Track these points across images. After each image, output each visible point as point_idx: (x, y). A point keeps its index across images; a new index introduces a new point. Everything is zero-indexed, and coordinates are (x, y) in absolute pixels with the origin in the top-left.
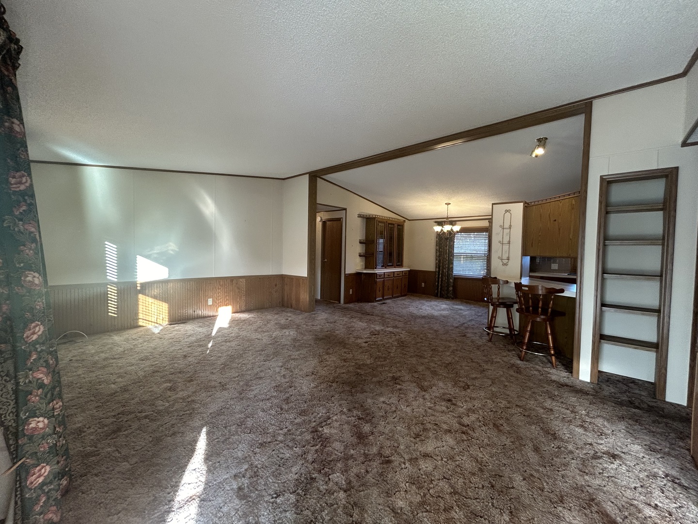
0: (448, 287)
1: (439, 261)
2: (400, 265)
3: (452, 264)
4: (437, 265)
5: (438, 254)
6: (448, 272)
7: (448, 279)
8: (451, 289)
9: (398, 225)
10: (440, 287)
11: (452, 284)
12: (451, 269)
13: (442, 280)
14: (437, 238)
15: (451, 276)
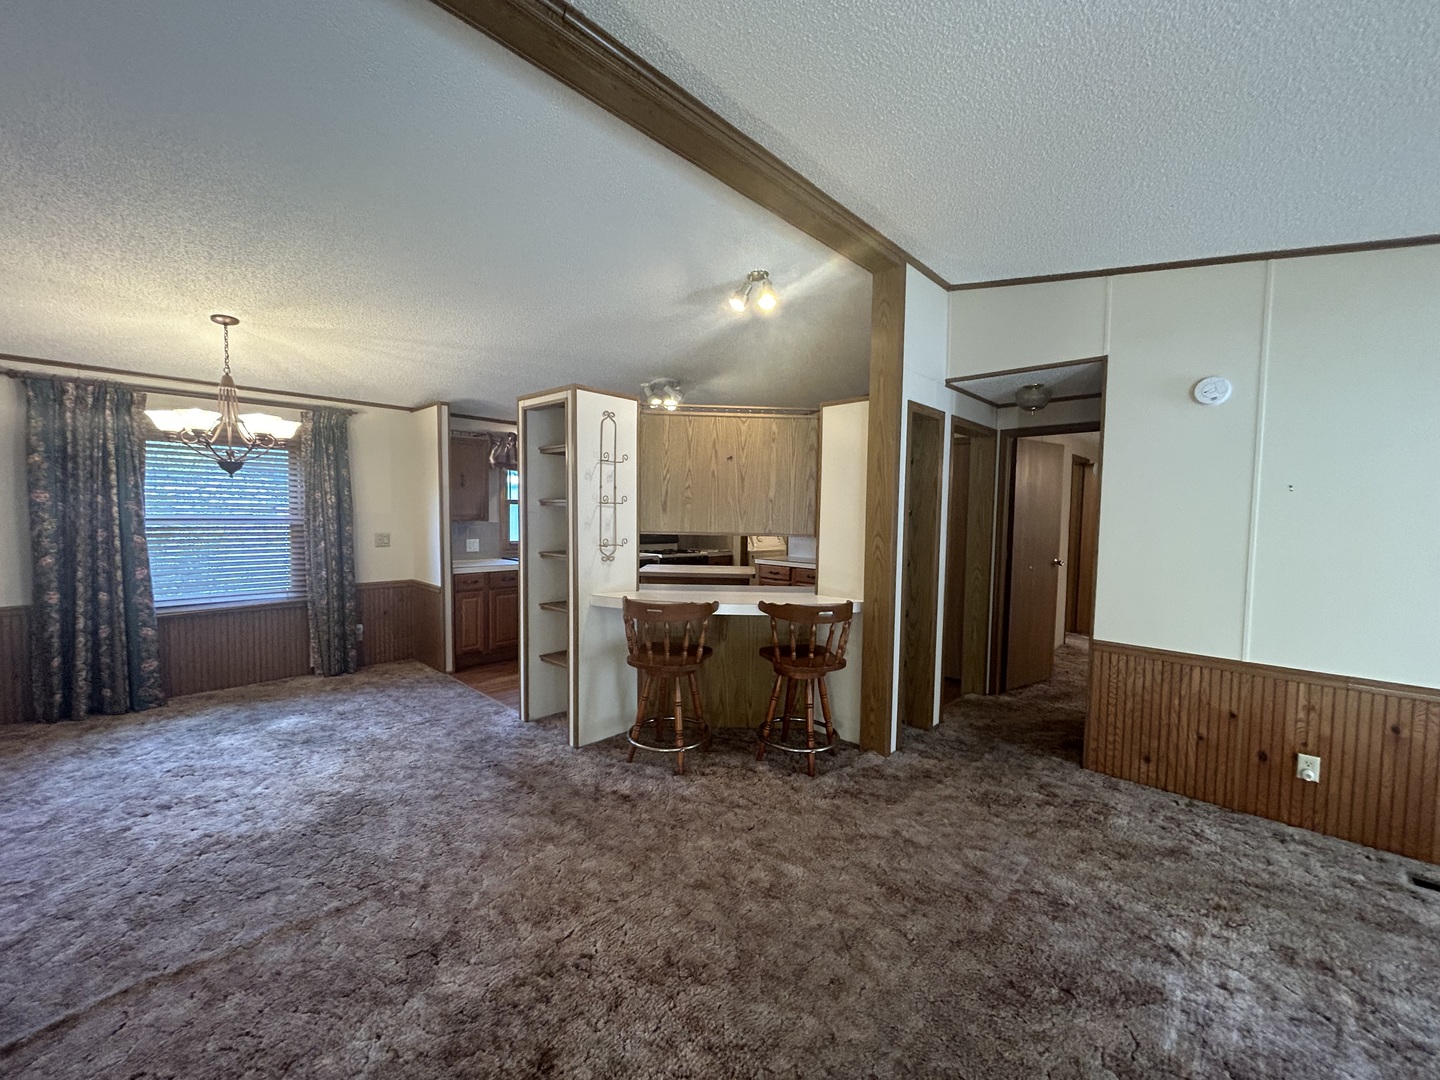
0: (134, 661)
3: (144, 564)
7: (133, 631)
8: (151, 665)
11: (153, 648)
12: (138, 587)
15: (144, 615)
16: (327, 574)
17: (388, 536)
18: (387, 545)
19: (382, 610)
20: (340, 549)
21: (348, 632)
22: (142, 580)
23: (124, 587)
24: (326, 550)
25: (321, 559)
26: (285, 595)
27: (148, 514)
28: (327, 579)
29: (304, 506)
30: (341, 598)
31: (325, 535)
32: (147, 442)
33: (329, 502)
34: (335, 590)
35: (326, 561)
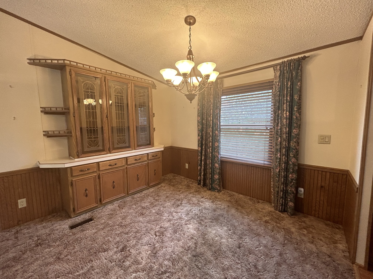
0: (213, 173)
1: (202, 138)
2: (150, 143)
3: (219, 141)
4: (200, 142)
5: (200, 127)
6: (212, 153)
7: (213, 164)
8: (217, 177)
9: (135, 86)
10: (202, 173)
11: (218, 171)
12: (216, 149)
13: (205, 164)
14: (198, 105)
15: (216, 159)
16: (280, 156)
17: (330, 137)
18: (329, 143)
19: (319, 185)
20: (289, 143)
21: (289, 191)
22: (217, 147)
23: (212, 148)
24: (281, 143)
25: (278, 147)
26: (263, 162)
27: (222, 124)
28: (280, 159)
29: (272, 119)
30: (287, 170)
31: (281, 134)
32: (222, 97)
33: (285, 115)
34: (283, 165)
35: (281, 148)
